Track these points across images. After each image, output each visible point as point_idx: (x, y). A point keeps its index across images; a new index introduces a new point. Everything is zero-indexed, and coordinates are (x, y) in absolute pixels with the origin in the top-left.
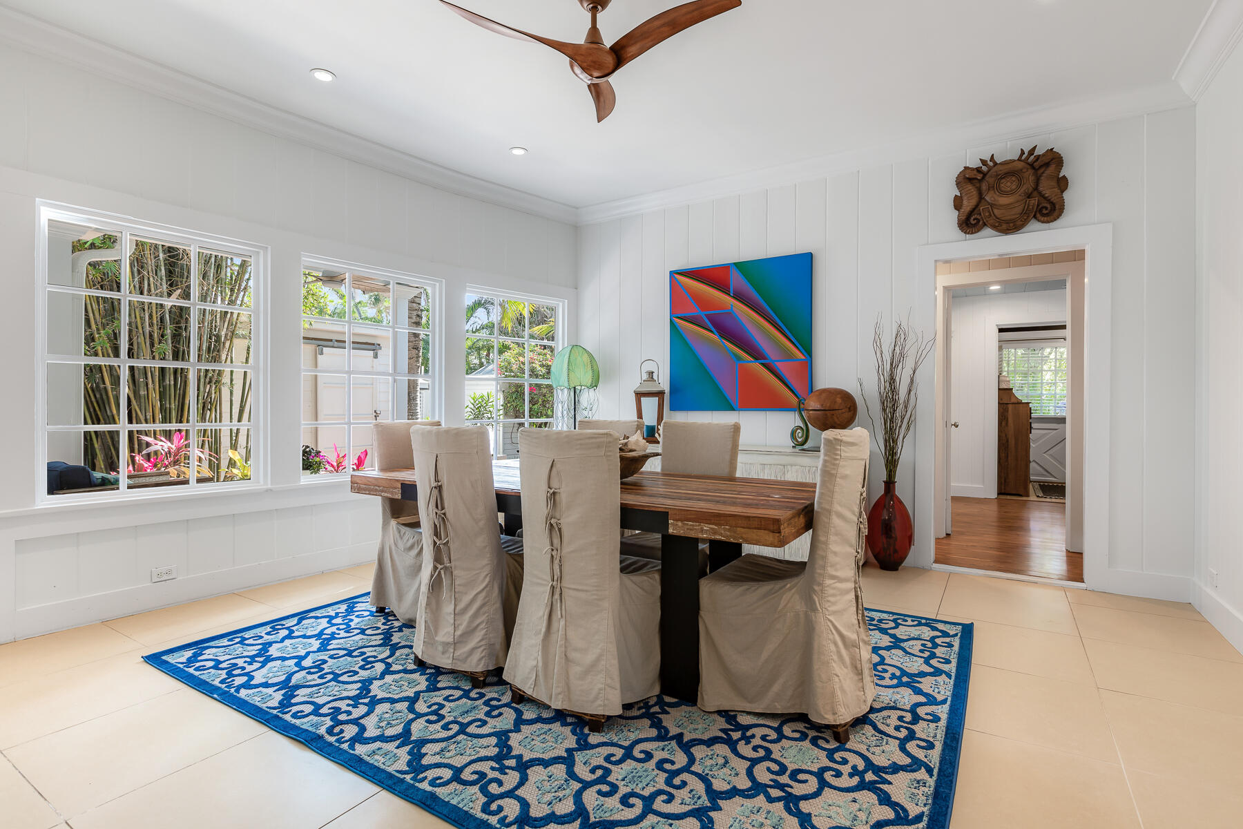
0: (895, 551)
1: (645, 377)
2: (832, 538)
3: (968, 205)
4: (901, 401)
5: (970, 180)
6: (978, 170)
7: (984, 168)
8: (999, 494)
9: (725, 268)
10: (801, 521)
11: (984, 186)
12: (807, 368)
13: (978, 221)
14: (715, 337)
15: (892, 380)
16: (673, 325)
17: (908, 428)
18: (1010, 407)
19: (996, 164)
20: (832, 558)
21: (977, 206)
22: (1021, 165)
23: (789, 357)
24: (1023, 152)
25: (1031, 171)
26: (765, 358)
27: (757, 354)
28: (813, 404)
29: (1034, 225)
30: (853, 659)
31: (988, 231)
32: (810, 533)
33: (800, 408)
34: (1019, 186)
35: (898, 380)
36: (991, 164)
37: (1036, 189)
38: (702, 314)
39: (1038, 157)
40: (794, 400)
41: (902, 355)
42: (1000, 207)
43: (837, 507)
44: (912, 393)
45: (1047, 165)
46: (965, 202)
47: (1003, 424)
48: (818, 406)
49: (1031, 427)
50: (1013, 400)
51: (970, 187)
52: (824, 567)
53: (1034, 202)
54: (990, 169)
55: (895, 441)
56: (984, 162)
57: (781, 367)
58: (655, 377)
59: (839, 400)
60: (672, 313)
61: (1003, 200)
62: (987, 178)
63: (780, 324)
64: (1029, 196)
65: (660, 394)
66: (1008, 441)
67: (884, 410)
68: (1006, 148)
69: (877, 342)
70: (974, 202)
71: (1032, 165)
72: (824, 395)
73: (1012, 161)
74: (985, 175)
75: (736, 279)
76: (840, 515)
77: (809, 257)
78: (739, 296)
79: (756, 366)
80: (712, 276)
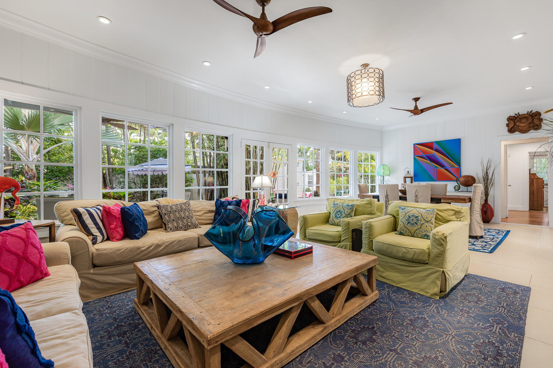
0: (488, 218)
1: (406, 172)
2: (475, 203)
3: (511, 126)
4: (490, 178)
5: (512, 119)
6: (514, 117)
7: (516, 116)
8: (530, 209)
9: (432, 143)
10: (469, 200)
11: (516, 121)
12: (459, 170)
13: (514, 130)
14: (429, 162)
15: (487, 173)
16: (414, 158)
17: (492, 185)
18: (535, 180)
19: (520, 115)
20: (475, 207)
21: (514, 126)
22: (527, 115)
23: (453, 166)
24: (528, 112)
25: (530, 117)
26: (445, 167)
27: (442, 166)
28: (462, 179)
29: (532, 131)
30: (480, 226)
31: (517, 133)
32: (470, 203)
33: (457, 181)
34: (527, 121)
35: (488, 173)
36: (518, 115)
37: (533, 121)
38: (424, 155)
39: (533, 113)
40: (455, 179)
41: (490, 166)
42: (521, 126)
43: (476, 198)
44: (493, 176)
45: (536, 115)
46: (510, 125)
47: (532, 186)
48: (463, 180)
49: (543, 187)
50: (536, 177)
51: (511, 121)
52: (473, 208)
53: (532, 125)
54: (518, 116)
55: (488, 189)
56: (516, 114)
57: (450, 169)
58: (409, 172)
59: (470, 178)
60: (414, 155)
61: (522, 125)
62: (517, 119)
63: (450, 158)
64: (530, 124)
65: (411, 178)
66: (534, 191)
67: (484, 181)
68: (523, 111)
69: (482, 163)
70: (513, 125)
71: (531, 115)
72: (465, 177)
73: (525, 114)
74: (516, 118)
75: (435, 146)
76: (477, 199)
77: (460, 140)
78: (437, 150)
79: (442, 169)
80: (429, 145)
